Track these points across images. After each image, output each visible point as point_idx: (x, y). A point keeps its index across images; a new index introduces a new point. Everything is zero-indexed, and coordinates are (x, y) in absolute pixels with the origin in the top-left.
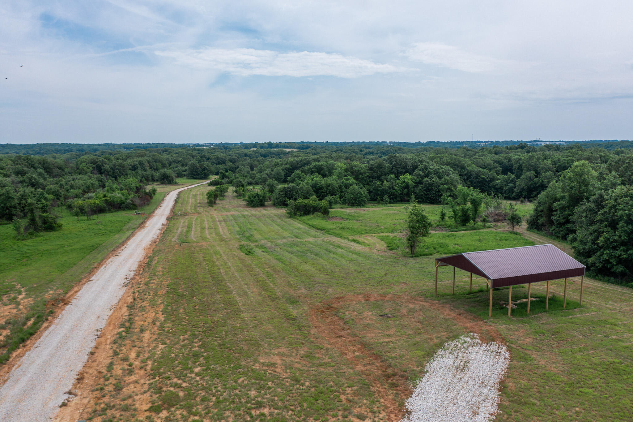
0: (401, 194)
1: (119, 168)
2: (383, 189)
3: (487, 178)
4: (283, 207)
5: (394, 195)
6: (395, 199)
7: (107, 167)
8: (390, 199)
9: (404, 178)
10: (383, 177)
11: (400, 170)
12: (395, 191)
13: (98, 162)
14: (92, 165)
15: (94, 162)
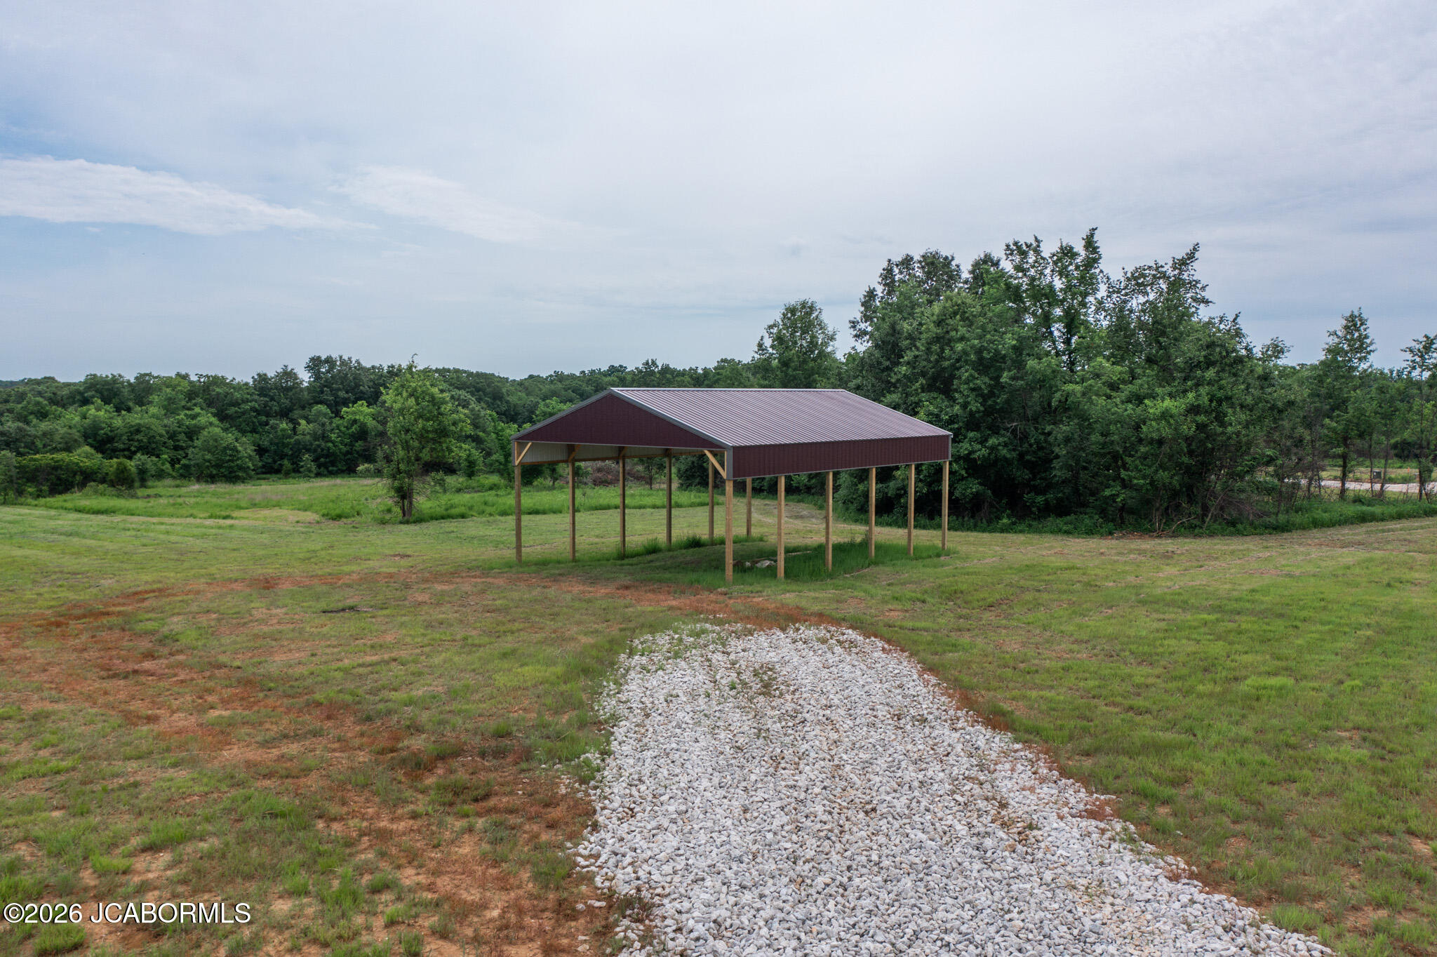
6: (333, 466)
8: (319, 466)
10: (296, 412)
11: (342, 394)
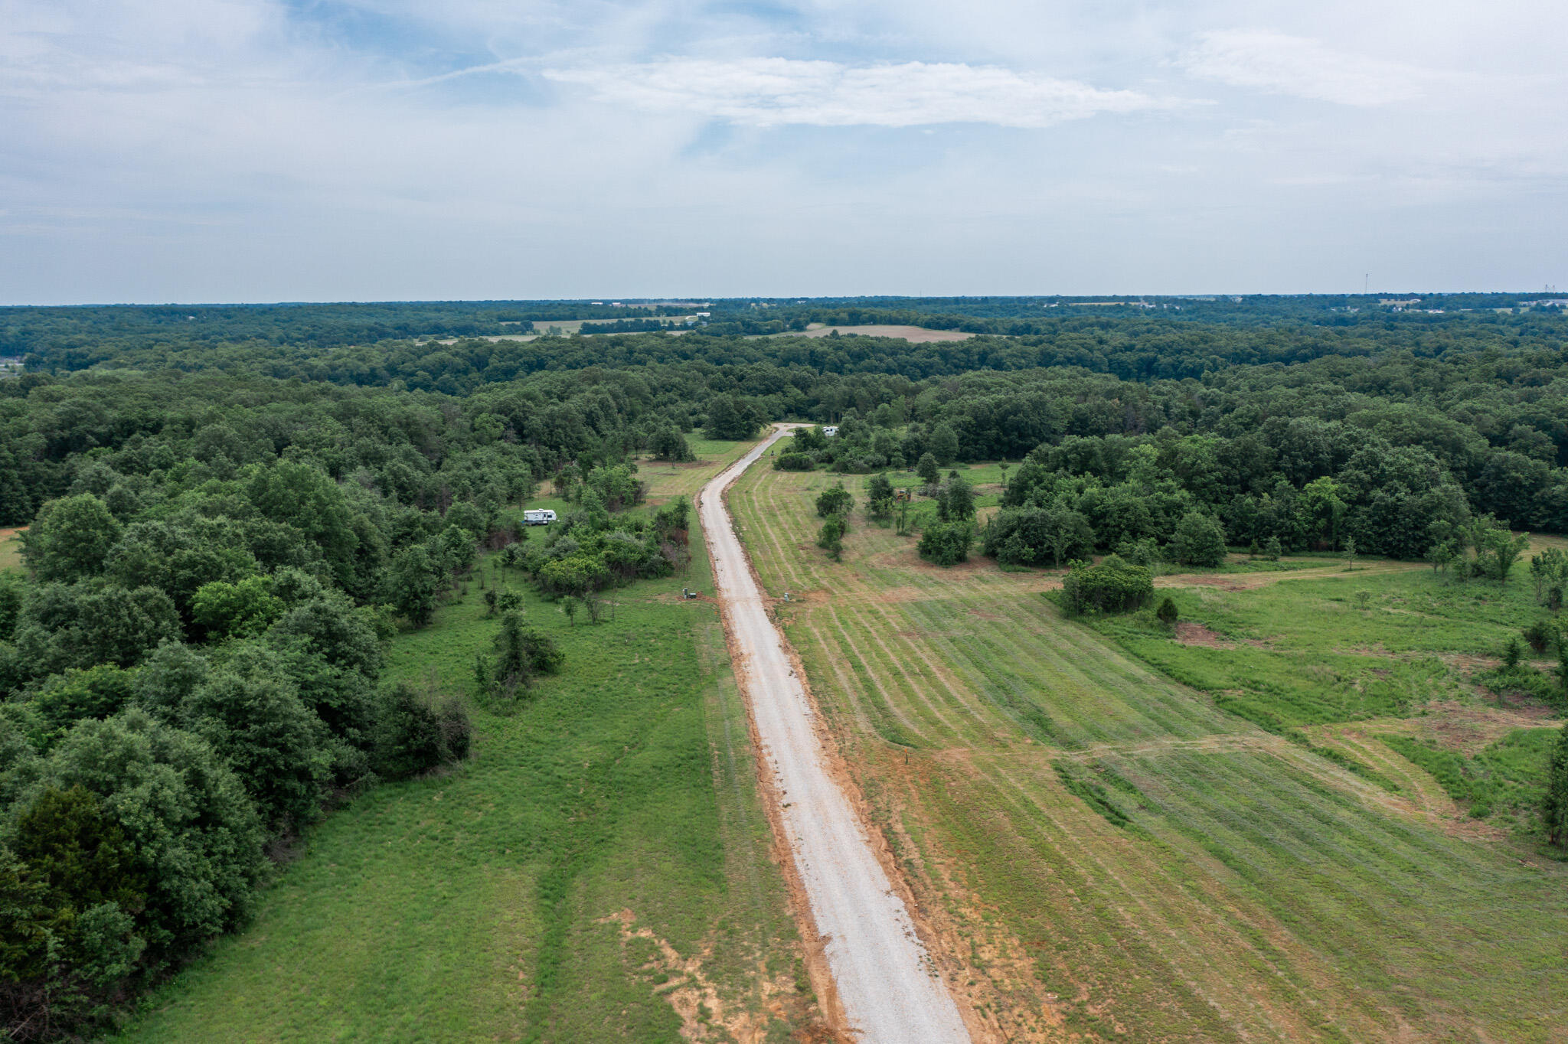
0: (1310, 530)
1: (563, 423)
2: (1262, 517)
3: (1527, 478)
4: (1017, 567)
5: (1292, 532)
7: (536, 422)
9: (1317, 489)
12: (1295, 524)
13: (513, 410)
14: (503, 417)
15: (503, 409)
